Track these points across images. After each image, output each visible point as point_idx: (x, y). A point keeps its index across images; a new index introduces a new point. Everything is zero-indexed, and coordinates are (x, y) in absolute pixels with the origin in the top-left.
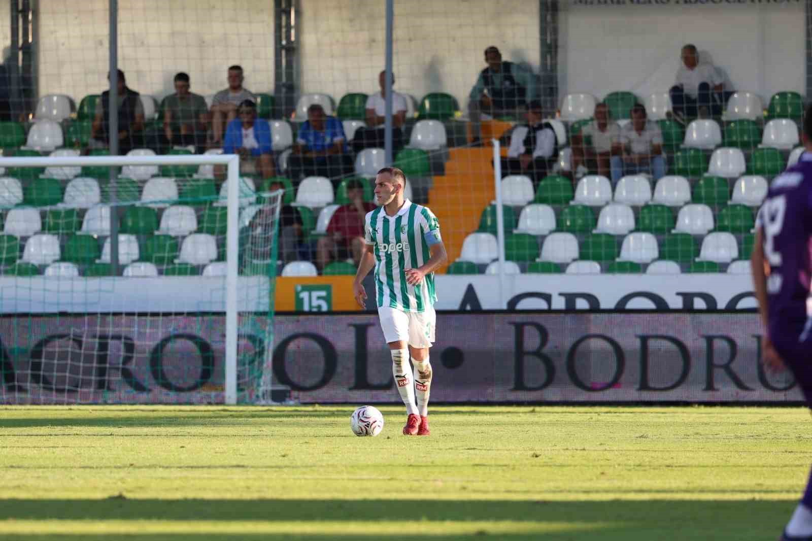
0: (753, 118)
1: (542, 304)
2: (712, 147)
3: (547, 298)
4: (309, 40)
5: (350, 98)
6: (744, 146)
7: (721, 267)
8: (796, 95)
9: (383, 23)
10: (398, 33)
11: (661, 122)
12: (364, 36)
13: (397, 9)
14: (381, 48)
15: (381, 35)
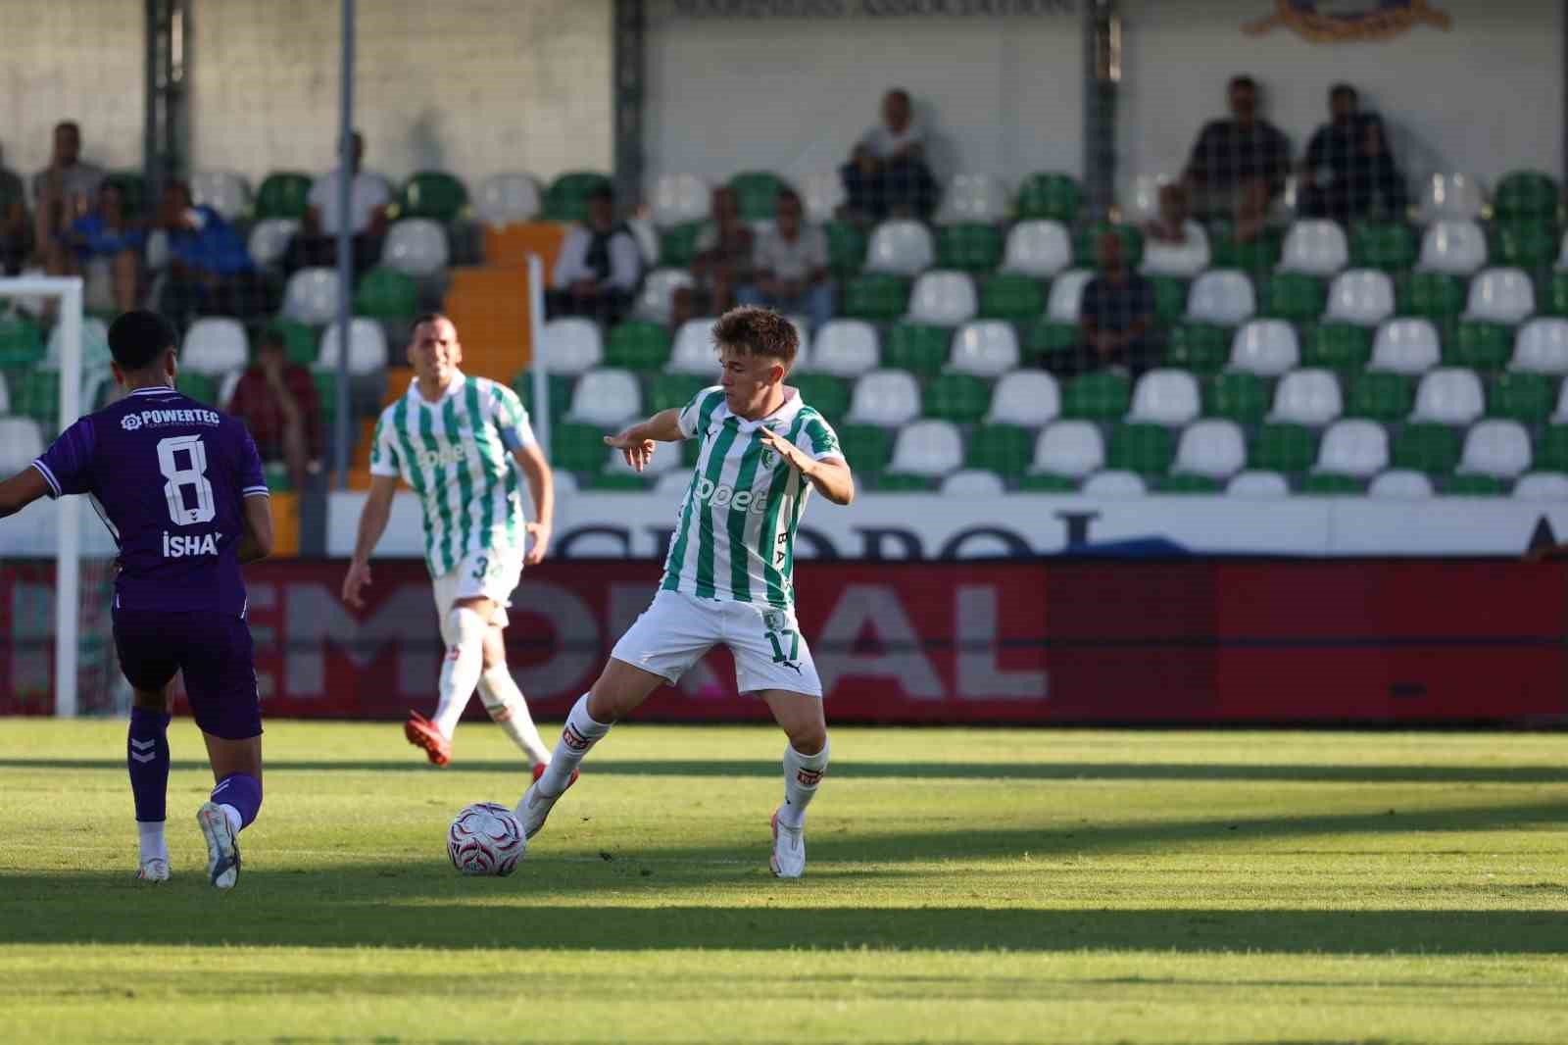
0: (988, 220)
1: (609, 547)
2: (914, 269)
3: (623, 535)
4: (206, 78)
5: (278, 181)
6: (972, 269)
7: (929, 484)
8: (1065, 180)
9: (334, 49)
10: (364, 65)
11: (827, 228)
12: (302, 71)
13: (363, 23)
14: (332, 91)
15: (332, 70)
